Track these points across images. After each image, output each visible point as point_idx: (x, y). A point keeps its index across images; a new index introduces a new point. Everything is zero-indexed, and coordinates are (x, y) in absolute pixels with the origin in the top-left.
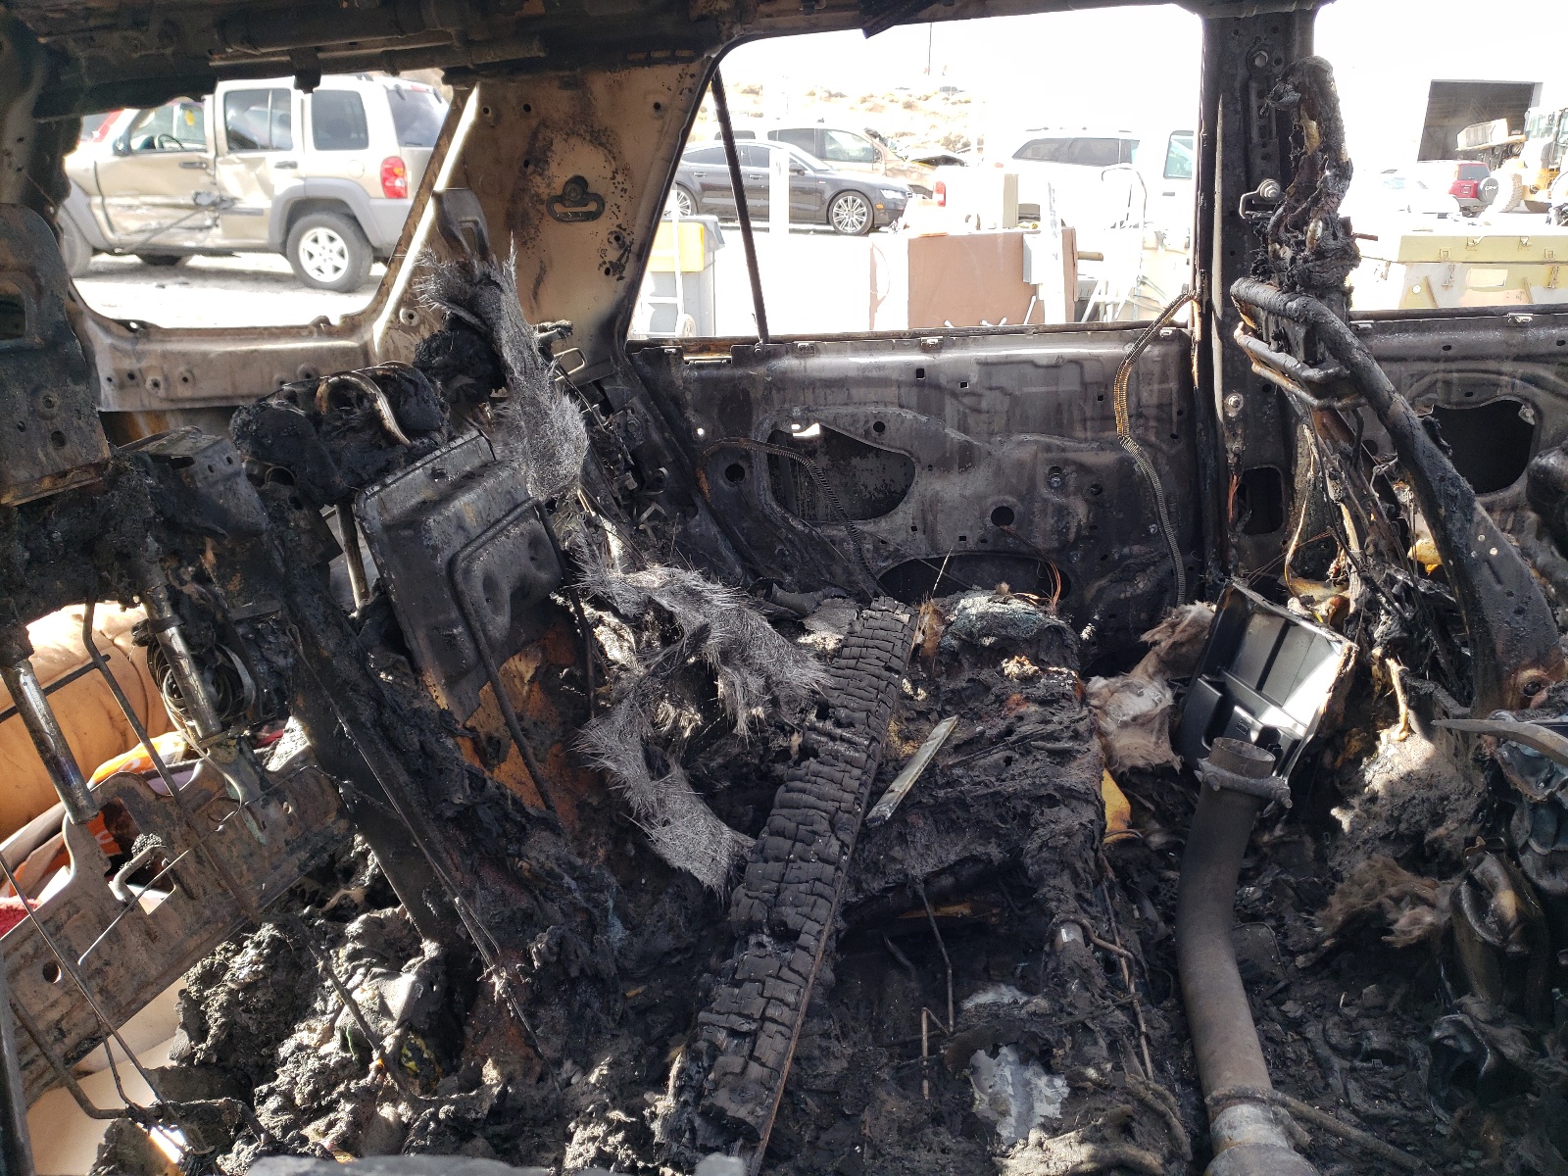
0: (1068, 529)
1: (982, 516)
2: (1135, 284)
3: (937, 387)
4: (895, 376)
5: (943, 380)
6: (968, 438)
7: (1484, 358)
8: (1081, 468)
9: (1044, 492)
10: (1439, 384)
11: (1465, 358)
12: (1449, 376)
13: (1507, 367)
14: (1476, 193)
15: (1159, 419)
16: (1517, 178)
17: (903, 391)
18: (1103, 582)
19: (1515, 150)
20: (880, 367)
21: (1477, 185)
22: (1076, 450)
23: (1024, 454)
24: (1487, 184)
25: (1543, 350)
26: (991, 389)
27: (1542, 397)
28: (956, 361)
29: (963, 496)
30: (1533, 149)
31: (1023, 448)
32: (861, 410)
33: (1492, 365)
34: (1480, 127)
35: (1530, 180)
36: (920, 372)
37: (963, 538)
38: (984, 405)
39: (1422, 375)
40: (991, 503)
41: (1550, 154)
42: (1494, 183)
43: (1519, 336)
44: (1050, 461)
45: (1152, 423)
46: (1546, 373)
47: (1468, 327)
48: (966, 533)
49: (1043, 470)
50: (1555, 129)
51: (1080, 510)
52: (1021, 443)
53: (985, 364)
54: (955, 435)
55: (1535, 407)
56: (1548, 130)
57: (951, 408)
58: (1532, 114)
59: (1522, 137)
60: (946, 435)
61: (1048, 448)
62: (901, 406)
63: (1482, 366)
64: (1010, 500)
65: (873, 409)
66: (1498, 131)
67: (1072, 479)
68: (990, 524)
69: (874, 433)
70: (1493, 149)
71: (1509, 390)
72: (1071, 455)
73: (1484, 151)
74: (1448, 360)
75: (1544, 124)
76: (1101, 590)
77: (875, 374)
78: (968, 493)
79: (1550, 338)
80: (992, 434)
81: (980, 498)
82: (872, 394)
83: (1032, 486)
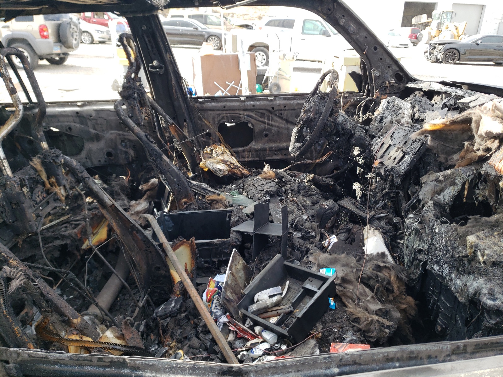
0: (129, 158)
1: (104, 154)
2: (277, 70)
3: (83, 117)
4: (70, 114)
5: (85, 115)
6: (96, 132)
7: (235, 110)
8: (130, 140)
9: (121, 147)
10: (225, 117)
11: (230, 110)
12: (227, 115)
13: (242, 112)
14: (416, 38)
15: (149, 127)
16: (429, 33)
17: (74, 118)
18: (143, 173)
19: (429, 24)
20: (65, 112)
21: (416, 35)
22: (128, 135)
23: (113, 137)
24: (420, 35)
25: (249, 108)
26: (100, 118)
27: (253, 121)
28: (88, 110)
29: (97, 149)
30: (434, 24)
31: (111, 134)
32: (63, 124)
33: (238, 112)
34: (419, 17)
35: (433, 34)
36: (77, 113)
37: (100, 161)
38: (99, 122)
39: (220, 115)
40: (105, 151)
41: (439, 25)
42: (421, 34)
43: (243, 104)
44: (121, 139)
45: (148, 128)
46: (253, 114)
47: (230, 101)
48: (101, 160)
49: (119, 141)
50: (441, 18)
51: (132, 153)
52: (112, 133)
53: (96, 111)
54: (93, 131)
55: (252, 124)
56: (439, 18)
57: (89, 123)
58: (434, 13)
59: (431, 20)
60: (90, 131)
61: (120, 135)
62: (75, 123)
63: (235, 112)
64: (110, 150)
65: (67, 124)
66: (424, 18)
67: (128, 143)
68: (106, 157)
69: (69, 130)
70: (423, 24)
71: (243, 119)
72: (126, 137)
73: (420, 24)
74: (225, 110)
75: (437, 16)
76: (142, 175)
77: (64, 114)
78: (99, 148)
79: (251, 105)
80: (103, 131)
81: (102, 149)
82: (66, 119)
83: (116, 145)
